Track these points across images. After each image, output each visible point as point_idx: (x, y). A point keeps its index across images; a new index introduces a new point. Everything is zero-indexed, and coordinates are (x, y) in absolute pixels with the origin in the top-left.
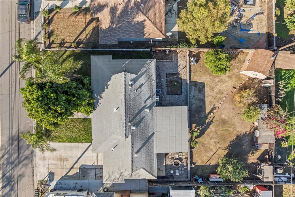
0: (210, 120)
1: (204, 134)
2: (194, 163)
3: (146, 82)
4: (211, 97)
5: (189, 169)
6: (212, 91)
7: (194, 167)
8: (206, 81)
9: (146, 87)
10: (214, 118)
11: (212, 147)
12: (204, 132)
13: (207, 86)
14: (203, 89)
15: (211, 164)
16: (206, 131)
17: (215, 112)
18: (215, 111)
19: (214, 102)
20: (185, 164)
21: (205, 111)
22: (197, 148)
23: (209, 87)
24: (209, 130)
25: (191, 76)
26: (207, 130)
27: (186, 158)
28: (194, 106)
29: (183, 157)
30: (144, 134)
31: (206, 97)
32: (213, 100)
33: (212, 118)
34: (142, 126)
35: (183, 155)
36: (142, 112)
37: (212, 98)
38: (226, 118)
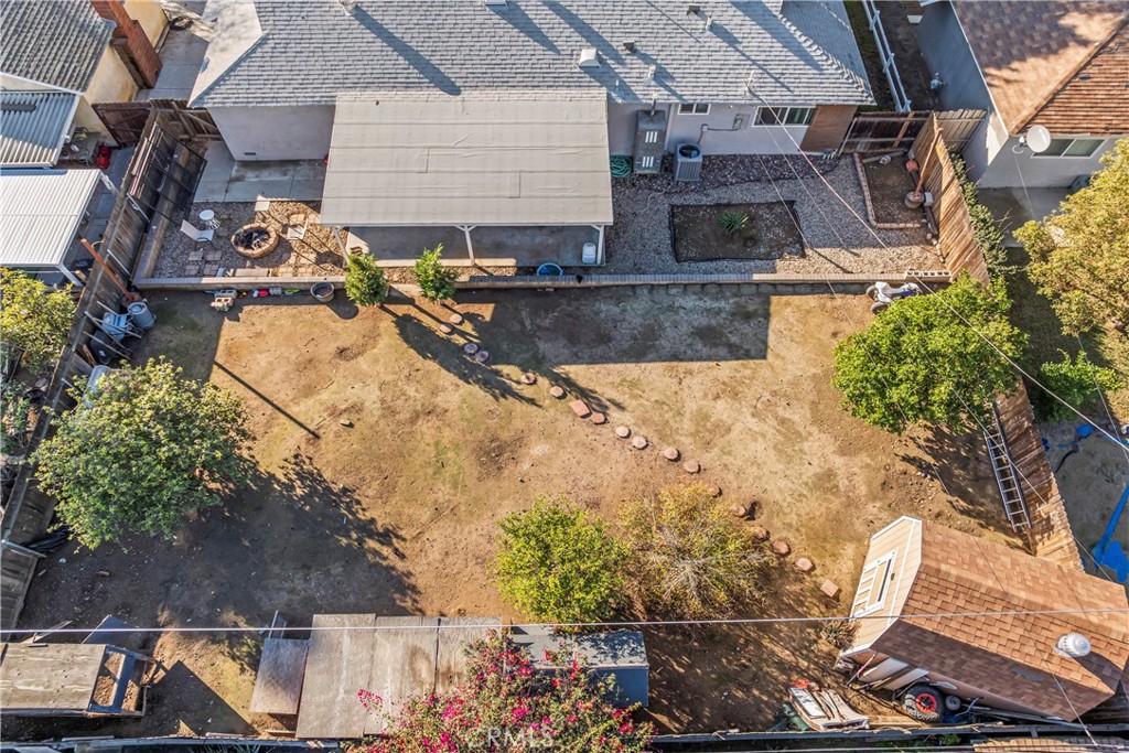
1: (425, 357)
2: (241, 309)
3: (744, 55)
4: (675, 388)
6: (715, 390)
8: (778, 363)
9: (717, 56)
10: (532, 401)
11: (324, 396)
12: (434, 358)
13: (745, 368)
14: (722, 351)
16: (437, 367)
17: (572, 404)
18: (576, 405)
21: (577, 361)
23: (738, 375)
24: (447, 378)
25: (795, 297)
26: (444, 372)
28: (606, 308)
30: (453, 42)
32: (654, 396)
33: (528, 392)
34: (501, 32)
36: (576, 37)
37: (663, 393)
38: (526, 466)
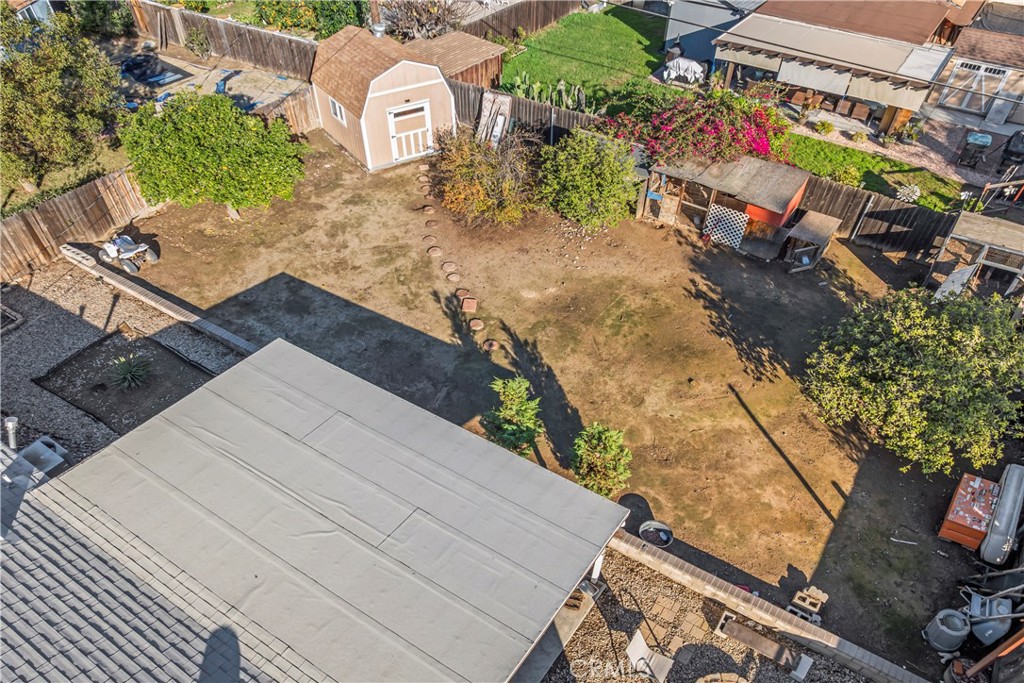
0: (502, 347)
2: (782, 580)
4: (378, 286)
5: (831, 641)
6: (350, 272)
7: (824, 597)
8: (279, 265)
10: (505, 328)
11: (707, 423)
13: (306, 275)
15: (847, 488)
16: (569, 397)
17: (474, 311)
18: (470, 308)
19: (414, 289)
20: (770, 649)
21: (432, 342)
22: (662, 498)
23: (320, 272)
24: (568, 383)
26: (566, 389)
27: (713, 611)
29: (695, 628)
31: (363, 305)
32: (403, 289)
33: (502, 336)
35: (668, 617)
37: (392, 288)
